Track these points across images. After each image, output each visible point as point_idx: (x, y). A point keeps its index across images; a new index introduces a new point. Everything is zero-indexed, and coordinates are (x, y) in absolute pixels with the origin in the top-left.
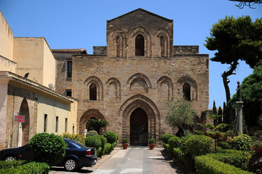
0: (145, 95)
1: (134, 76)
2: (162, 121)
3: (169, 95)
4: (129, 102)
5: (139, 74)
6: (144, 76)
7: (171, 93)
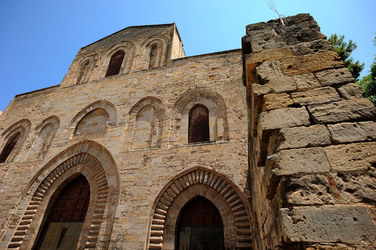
0: (98, 140)
1: (89, 107)
2: (120, 208)
3: (153, 134)
4: (60, 162)
5: (99, 102)
6: (108, 103)
7: (157, 130)
